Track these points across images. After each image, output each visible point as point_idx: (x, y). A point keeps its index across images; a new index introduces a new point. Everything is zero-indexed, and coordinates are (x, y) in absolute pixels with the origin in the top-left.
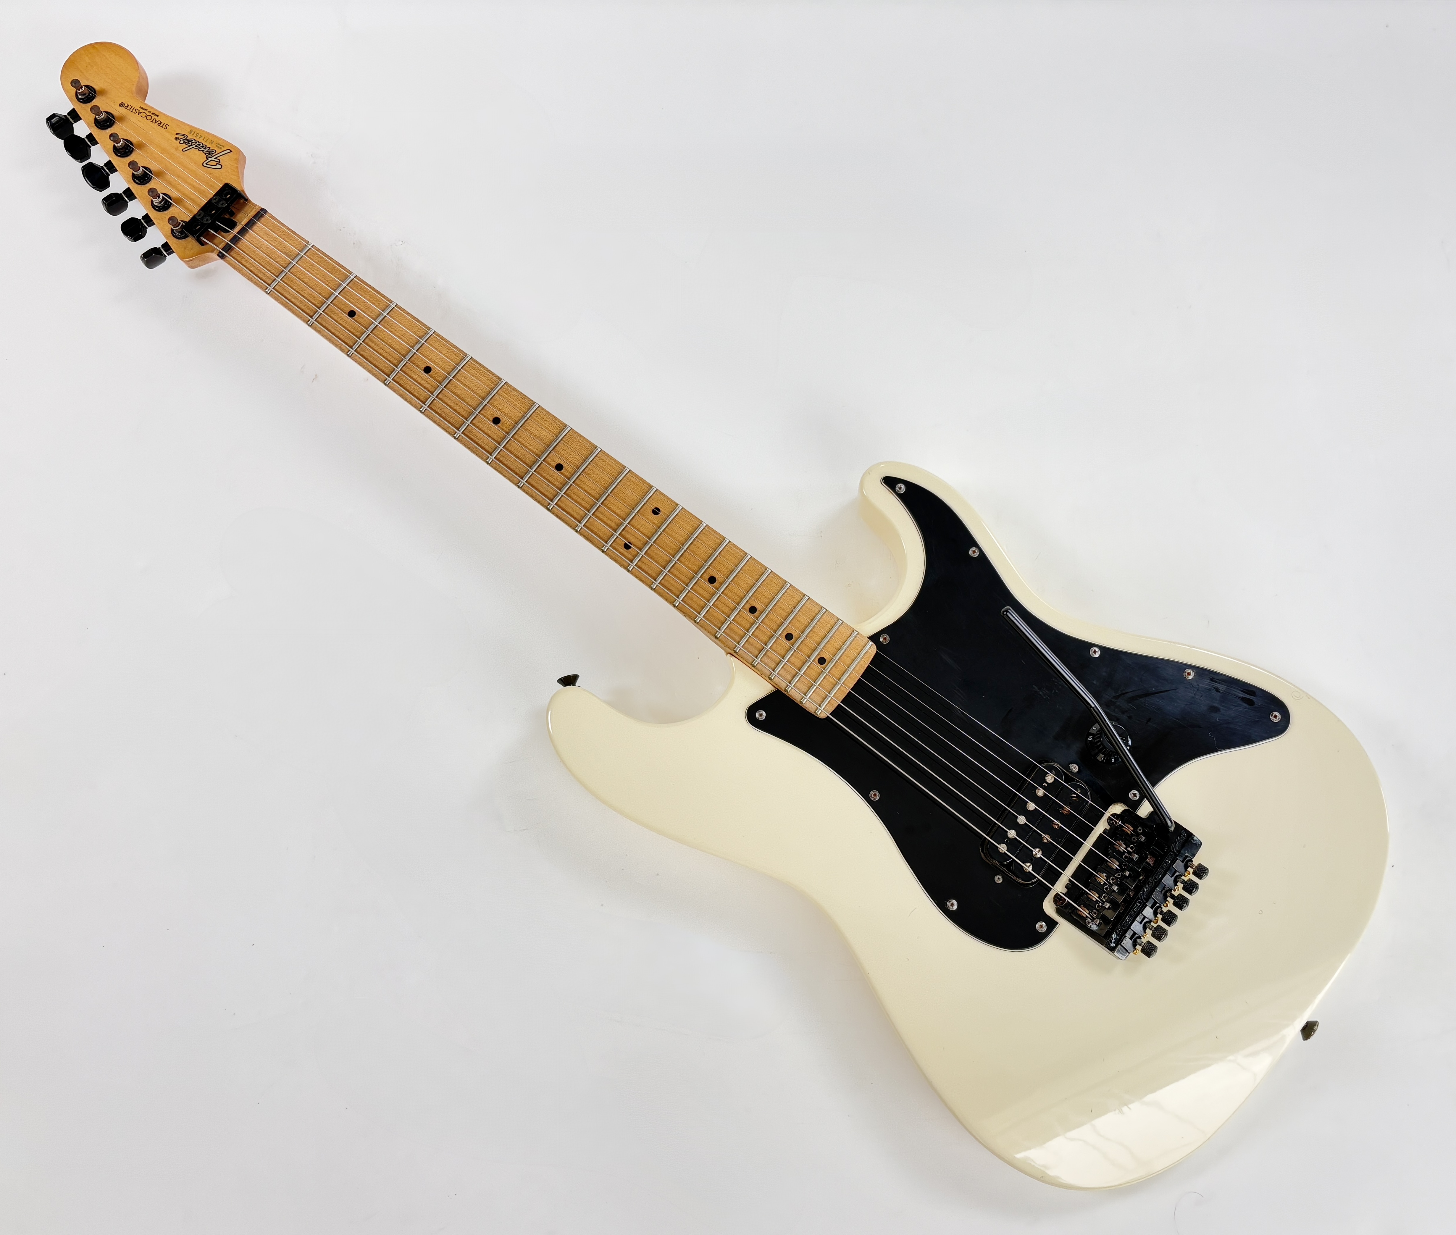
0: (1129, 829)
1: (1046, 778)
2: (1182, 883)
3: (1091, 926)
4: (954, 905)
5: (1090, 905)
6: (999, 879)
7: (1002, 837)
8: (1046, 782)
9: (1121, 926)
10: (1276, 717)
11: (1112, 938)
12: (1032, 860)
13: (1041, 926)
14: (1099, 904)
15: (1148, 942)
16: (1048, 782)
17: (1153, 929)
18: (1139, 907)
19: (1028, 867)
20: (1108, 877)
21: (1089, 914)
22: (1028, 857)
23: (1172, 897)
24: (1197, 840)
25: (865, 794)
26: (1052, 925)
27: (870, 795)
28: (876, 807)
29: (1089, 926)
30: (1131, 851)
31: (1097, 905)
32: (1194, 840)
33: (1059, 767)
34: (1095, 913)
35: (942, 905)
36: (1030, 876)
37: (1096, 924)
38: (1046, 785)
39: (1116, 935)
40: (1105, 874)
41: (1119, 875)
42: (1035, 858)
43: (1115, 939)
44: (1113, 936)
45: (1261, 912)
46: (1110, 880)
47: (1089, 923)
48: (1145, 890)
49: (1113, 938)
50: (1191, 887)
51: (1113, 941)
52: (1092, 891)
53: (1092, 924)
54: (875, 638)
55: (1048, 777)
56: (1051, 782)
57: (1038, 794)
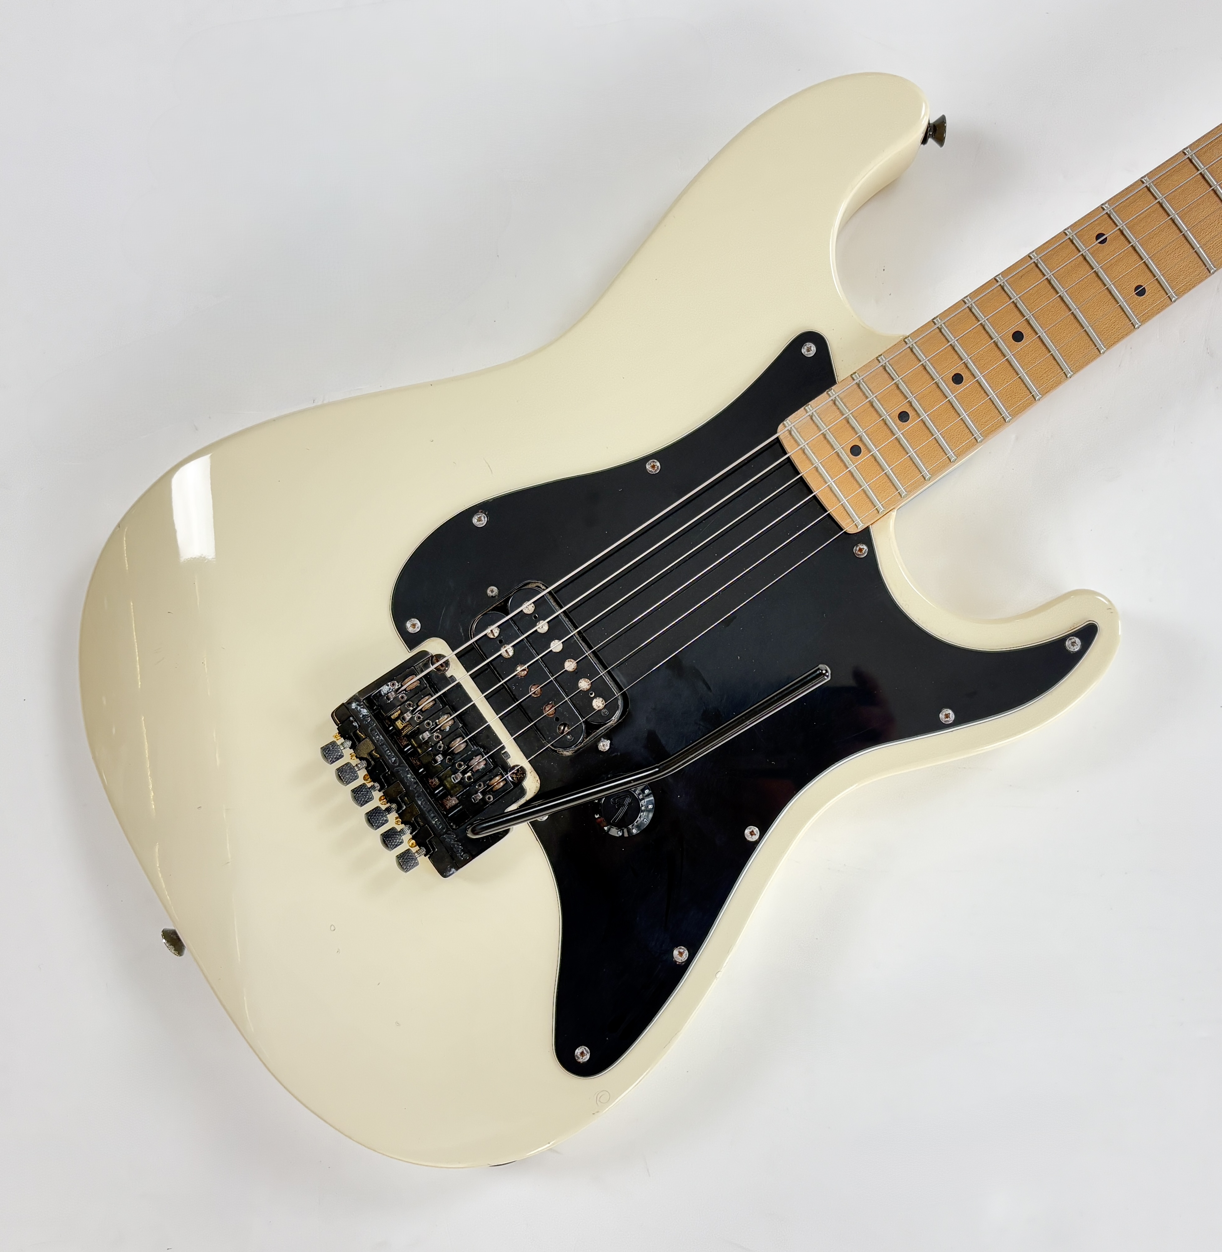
0: (498, 782)
1: (601, 699)
2: (402, 830)
3: (388, 686)
4: (480, 521)
5: (417, 693)
6: (492, 590)
7: (542, 612)
8: (595, 697)
9: (375, 726)
10: (583, 1054)
11: (363, 708)
12: (500, 639)
13: (414, 626)
14: (414, 707)
15: (341, 756)
16: (595, 700)
17: (356, 768)
18: (390, 759)
19: (493, 631)
20: (443, 731)
21: (405, 690)
22: (506, 635)
23: (388, 810)
24: (451, 873)
26: (411, 641)
27: (656, 461)
28: (639, 463)
29: (389, 683)
30: (466, 776)
31: (413, 704)
32: (451, 867)
33: (611, 722)
34: (402, 697)
36: (480, 629)
37: (388, 693)
38: (592, 696)
39: (364, 714)
40: (449, 728)
41: (440, 747)
42: (502, 644)
43: (360, 711)
44: (365, 711)
45: (333, 928)
46: (438, 733)
47: (394, 685)
48: (409, 776)
49: (362, 710)
50: (389, 839)
51: (359, 708)
52: (431, 704)
53: (390, 689)
54: (865, 536)
55: (602, 703)
56: (593, 705)
57: (583, 679)
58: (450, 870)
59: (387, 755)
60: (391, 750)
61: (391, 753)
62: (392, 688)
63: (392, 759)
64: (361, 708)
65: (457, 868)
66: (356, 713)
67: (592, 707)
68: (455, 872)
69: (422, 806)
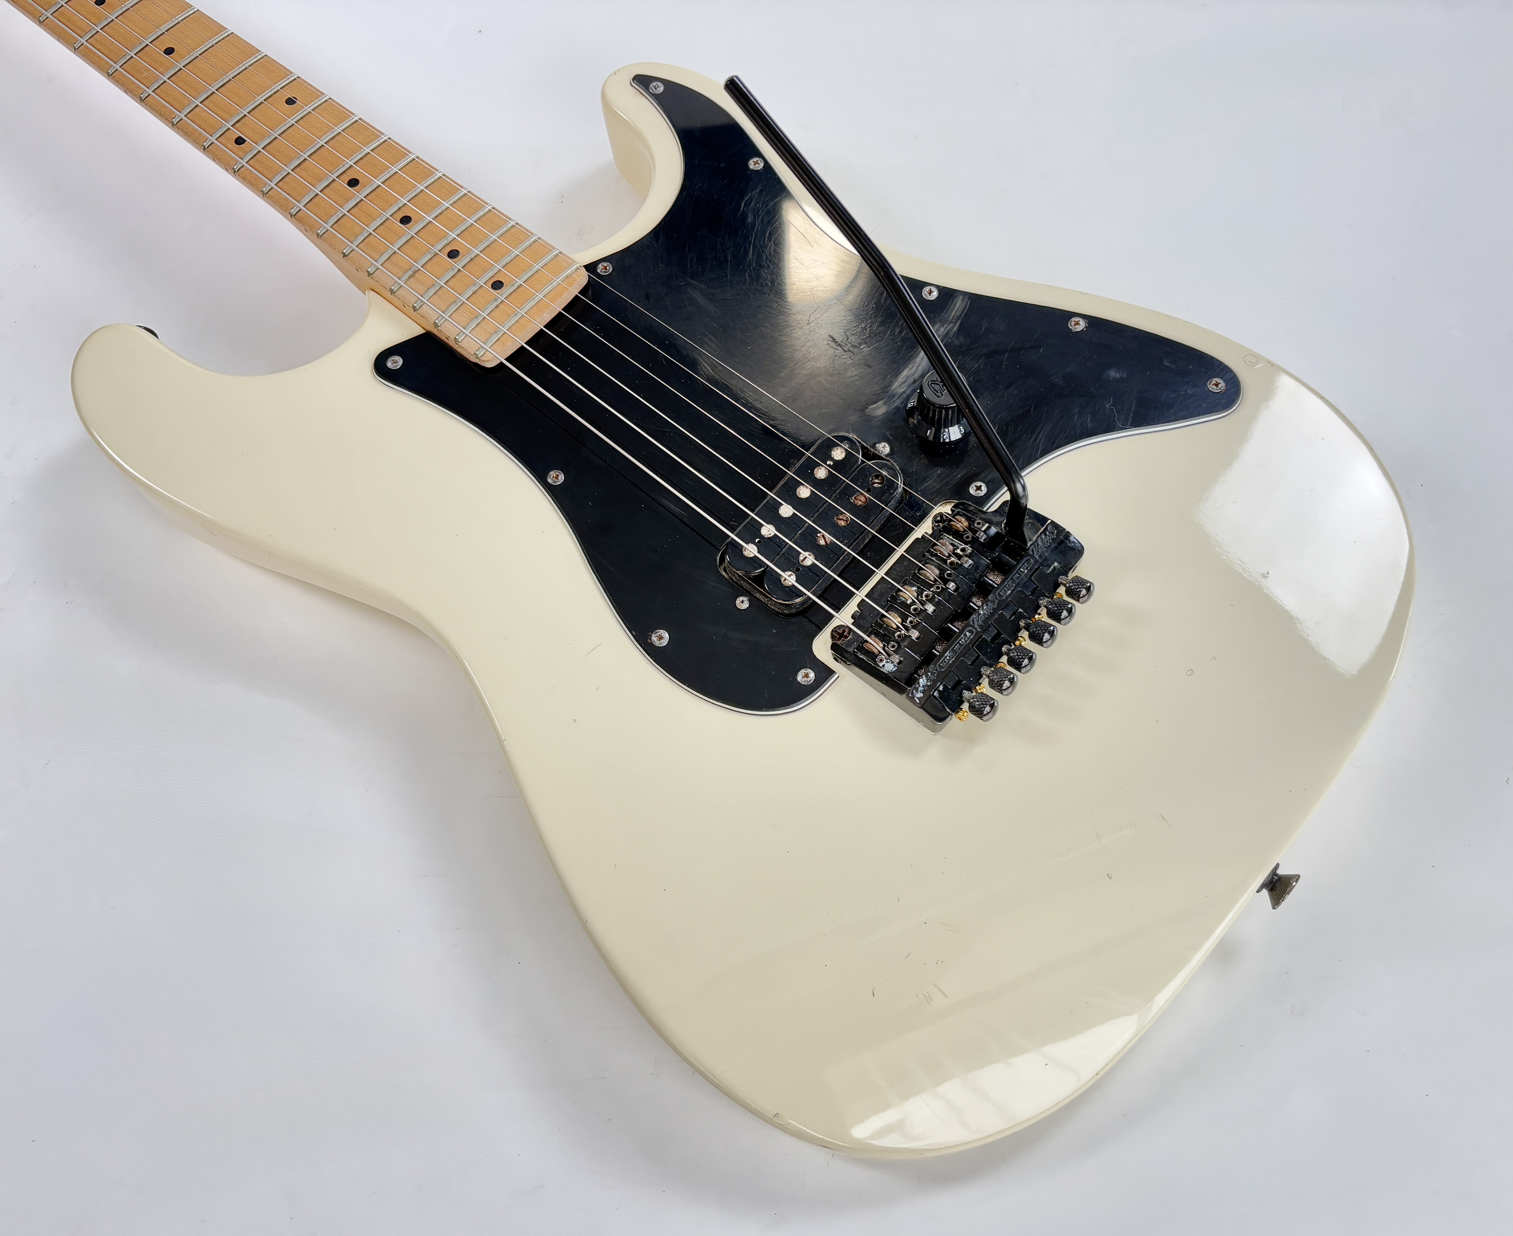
0: (961, 524)
1: (834, 452)
2: (1045, 606)
3: (884, 666)
4: (662, 638)
5: (887, 633)
6: (742, 603)
7: (752, 533)
8: (832, 459)
9: (935, 666)
10: (1217, 385)
11: (919, 684)
12: (798, 570)
13: (806, 676)
14: (901, 631)
15: (983, 695)
16: (836, 458)
17: (991, 676)
19: (789, 579)
20: (920, 593)
21: (884, 647)
22: (791, 562)
23: (1029, 624)
24: (1076, 541)
25: (540, 474)
26: (824, 674)
27: (549, 476)
28: (554, 492)
29: (881, 665)
30: (962, 553)
31: (898, 633)
32: (1070, 543)
33: (855, 439)
34: (893, 646)
35: (642, 639)
36: (793, 592)
37: (892, 663)
38: (832, 462)
39: (925, 681)
40: (915, 588)
41: (937, 587)
42: (803, 566)
43: (923, 686)
44: (921, 681)
45: (1190, 673)
46: (922, 596)
47: (881, 660)
48: (982, 613)
49: (921, 685)
50: (1061, 612)
51: (920, 689)
52: (894, 614)
53: (887, 663)
54: (591, 267)
55: (836, 450)
56: (841, 459)
57: (816, 476)
58: (1073, 542)
59: (966, 641)
60: (958, 640)
61: (962, 638)
62: (885, 661)
63: (968, 636)
64: (919, 686)
65: (1068, 535)
66: (927, 690)
67: (843, 459)
68: (1073, 536)
69: (1012, 588)
